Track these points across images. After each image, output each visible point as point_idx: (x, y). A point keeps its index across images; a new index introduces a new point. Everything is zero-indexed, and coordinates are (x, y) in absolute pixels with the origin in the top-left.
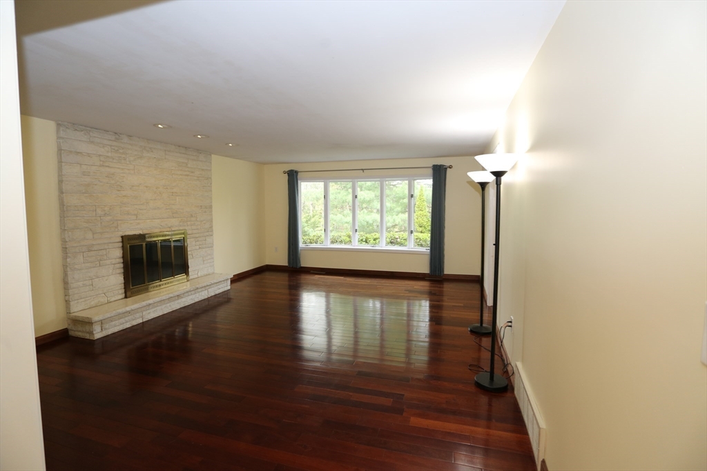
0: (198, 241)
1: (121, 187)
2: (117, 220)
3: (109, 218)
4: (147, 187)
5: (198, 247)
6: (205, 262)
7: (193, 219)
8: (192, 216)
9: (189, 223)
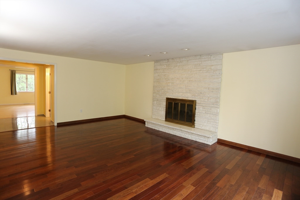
0: (204, 108)
1: (168, 79)
2: (166, 92)
3: (163, 90)
4: (178, 78)
5: (204, 112)
6: (208, 123)
7: (201, 95)
8: (201, 93)
9: (199, 97)
